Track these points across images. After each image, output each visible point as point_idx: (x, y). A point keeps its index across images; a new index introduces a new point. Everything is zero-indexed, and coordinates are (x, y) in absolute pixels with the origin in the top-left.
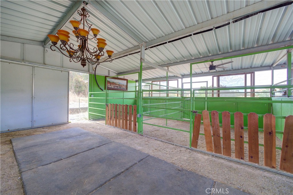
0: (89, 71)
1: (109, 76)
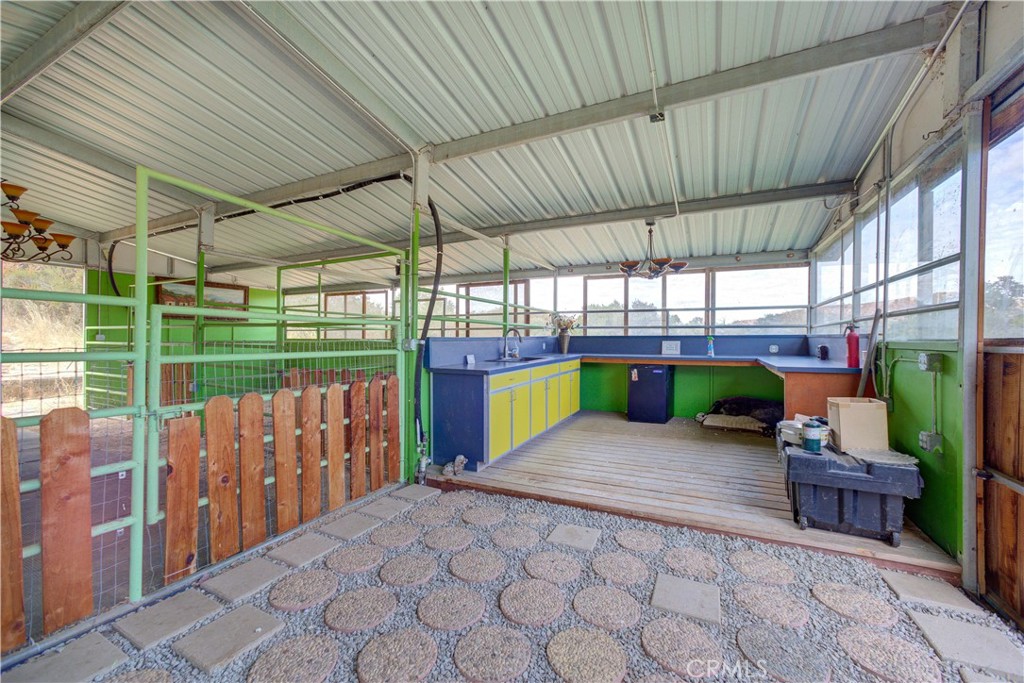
0: (86, 262)
1: (171, 276)
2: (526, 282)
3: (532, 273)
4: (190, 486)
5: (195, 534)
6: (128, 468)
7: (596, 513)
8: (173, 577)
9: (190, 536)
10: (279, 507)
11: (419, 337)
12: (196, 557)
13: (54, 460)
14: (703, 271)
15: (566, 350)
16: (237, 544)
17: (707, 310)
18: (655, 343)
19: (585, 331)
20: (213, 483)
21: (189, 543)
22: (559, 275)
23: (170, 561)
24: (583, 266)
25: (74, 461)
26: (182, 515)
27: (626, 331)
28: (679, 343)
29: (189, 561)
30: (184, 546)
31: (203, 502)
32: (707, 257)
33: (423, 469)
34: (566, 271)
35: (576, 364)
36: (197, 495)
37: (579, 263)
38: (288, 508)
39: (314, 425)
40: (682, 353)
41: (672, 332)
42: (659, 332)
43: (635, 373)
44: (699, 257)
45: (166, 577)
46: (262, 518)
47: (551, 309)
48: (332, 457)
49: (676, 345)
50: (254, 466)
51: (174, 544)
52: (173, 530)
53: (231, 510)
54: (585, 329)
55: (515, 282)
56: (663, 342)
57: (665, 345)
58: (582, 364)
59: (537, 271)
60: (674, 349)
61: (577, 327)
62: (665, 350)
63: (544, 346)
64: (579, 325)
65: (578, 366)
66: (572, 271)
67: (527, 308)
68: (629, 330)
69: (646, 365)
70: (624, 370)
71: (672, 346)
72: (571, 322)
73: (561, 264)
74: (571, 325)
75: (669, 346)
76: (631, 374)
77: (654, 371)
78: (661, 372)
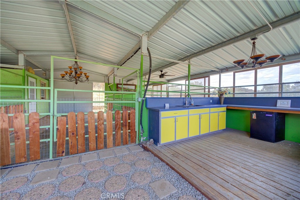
0: (105, 81)
1: (120, 83)
2: (209, 77)
3: (211, 73)
4: (63, 134)
5: (65, 146)
6: (48, 127)
7: (183, 180)
8: (59, 155)
9: (63, 146)
10: (90, 144)
11: (143, 97)
12: (65, 152)
13: (32, 123)
15: (222, 103)
16: (77, 151)
18: (273, 101)
19: (234, 95)
20: (70, 134)
21: (63, 148)
22: (222, 72)
23: (58, 151)
24: (232, 67)
25: (35, 124)
26: (61, 141)
27: (255, 95)
28: (290, 101)
29: (63, 152)
30: (61, 148)
31: (67, 138)
33: (142, 141)
34: (225, 70)
36: (65, 137)
37: (230, 66)
38: (92, 144)
39: (101, 122)
40: (291, 107)
41: (284, 95)
42: (277, 95)
43: (254, 116)
45: (57, 155)
46: (84, 146)
47: (218, 87)
48: (108, 132)
49: (288, 102)
50: (82, 131)
51: (59, 147)
52: (59, 144)
53: (74, 142)
55: (204, 77)
56: (278, 100)
57: (279, 102)
58: (227, 109)
59: (213, 72)
60: (286, 104)
61: (229, 93)
62: (279, 104)
63: (211, 101)
64: (230, 93)
65: (225, 110)
66: (228, 70)
67: (209, 87)
68: (257, 94)
69: (262, 112)
70: (249, 113)
71: (285, 103)
72: (225, 91)
73: (222, 68)
74: (225, 93)
75: (282, 102)
76: (252, 115)
77: (267, 115)
78: (271, 116)
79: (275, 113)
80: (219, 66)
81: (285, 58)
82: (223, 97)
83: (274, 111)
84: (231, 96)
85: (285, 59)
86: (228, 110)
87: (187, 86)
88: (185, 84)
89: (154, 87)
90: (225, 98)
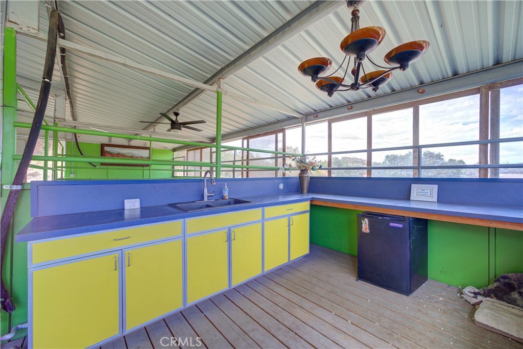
1: (110, 143)
2: (283, 131)
3: (286, 123)
14: (477, 91)
15: (305, 191)
17: (483, 143)
18: (402, 188)
19: (330, 173)
22: (306, 120)
24: (325, 110)
27: (369, 172)
28: (436, 187)
32: (484, 70)
34: (312, 117)
35: (306, 206)
37: (321, 108)
40: (440, 201)
41: (425, 174)
42: (410, 174)
43: (365, 226)
44: (469, 74)
47: (300, 153)
49: (431, 191)
54: (330, 169)
55: (276, 132)
56: (412, 185)
57: (415, 189)
58: (311, 205)
59: (290, 121)
60: (429, 195)
61: (320, 168)
62: (415, 196)
63: (281, 186)
64: (321, 166)
65: (308, 208)
66: (317, 116)
67: (284, 153)
68: (372, 170)
69: (382, 215)
70: (355, 218)
71: (425, 191)
72: (311, 163)
73: (307, 112)
74: (311, 167)
75: (421, 191)
76: (362, 223)
77: (391, 224)
78: (401, 226)
79: (409, 218)
80: (302, 107)
81: (423, 88)
82: (308, 177)
83: (407, 214)
84: (325, 173)
85: (423, 92)
86: (314, 207)
87: (245, 153)
88: (241, 146)
89: (189, 152)
90: (311, 178)
